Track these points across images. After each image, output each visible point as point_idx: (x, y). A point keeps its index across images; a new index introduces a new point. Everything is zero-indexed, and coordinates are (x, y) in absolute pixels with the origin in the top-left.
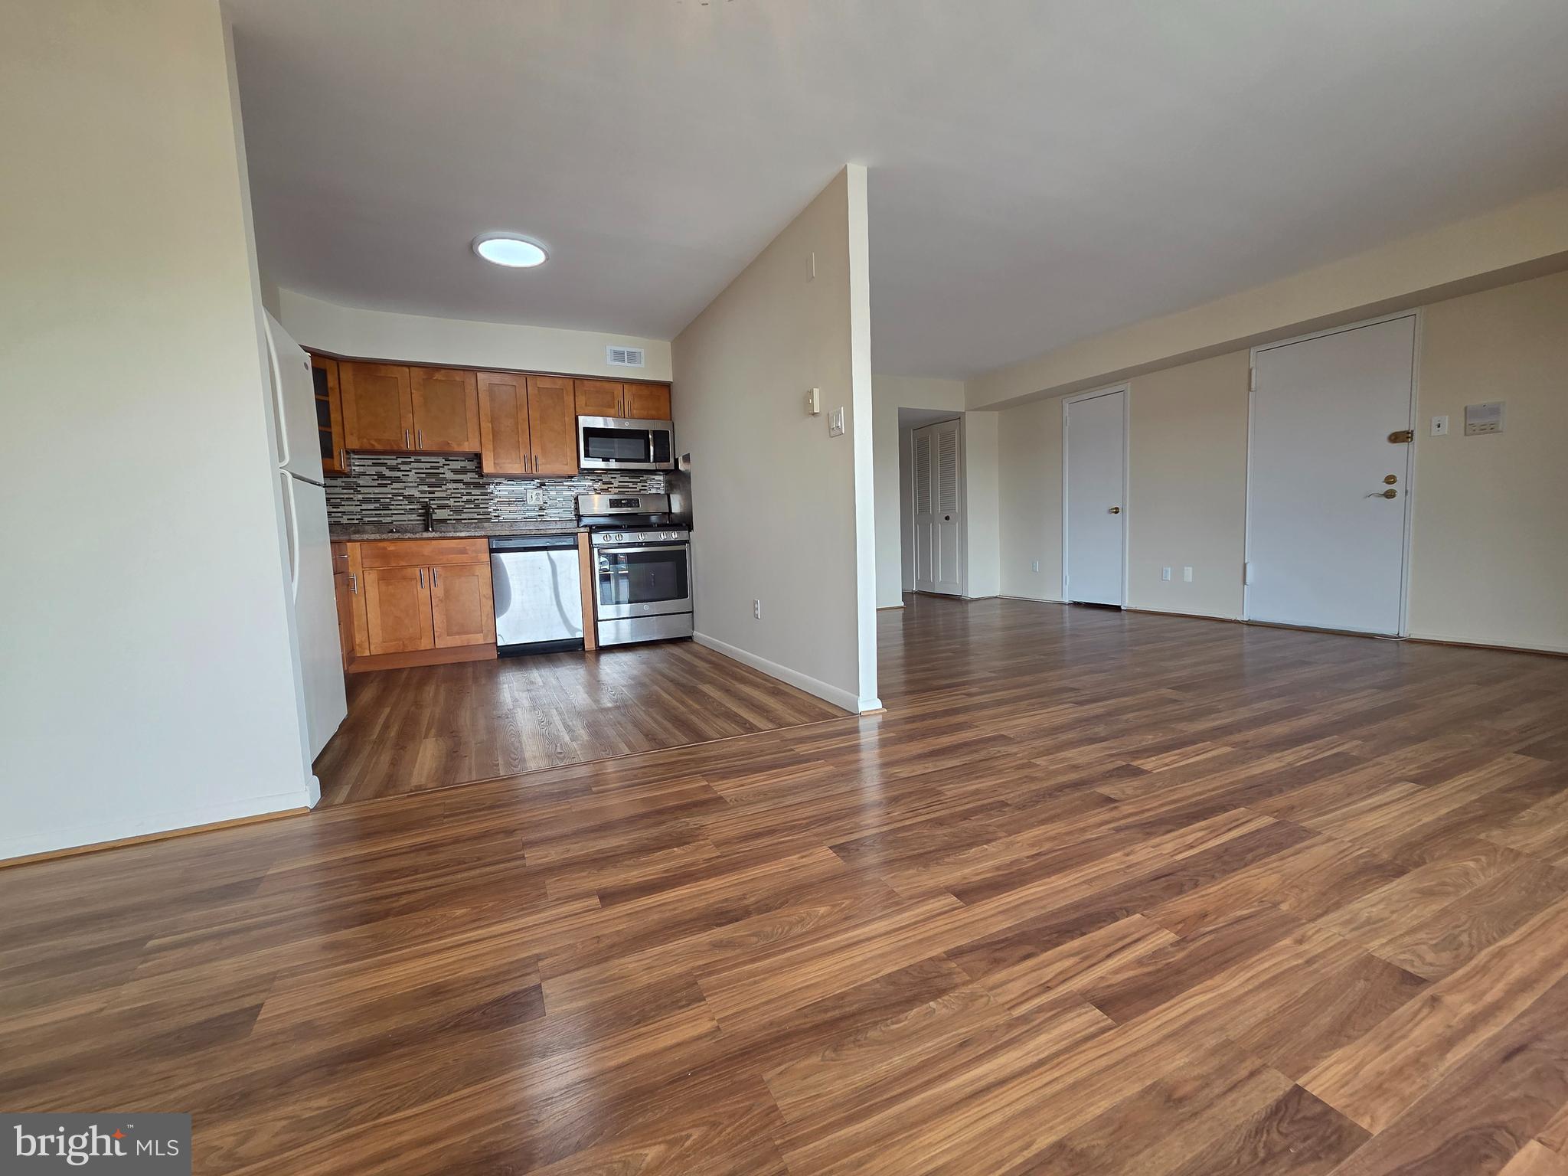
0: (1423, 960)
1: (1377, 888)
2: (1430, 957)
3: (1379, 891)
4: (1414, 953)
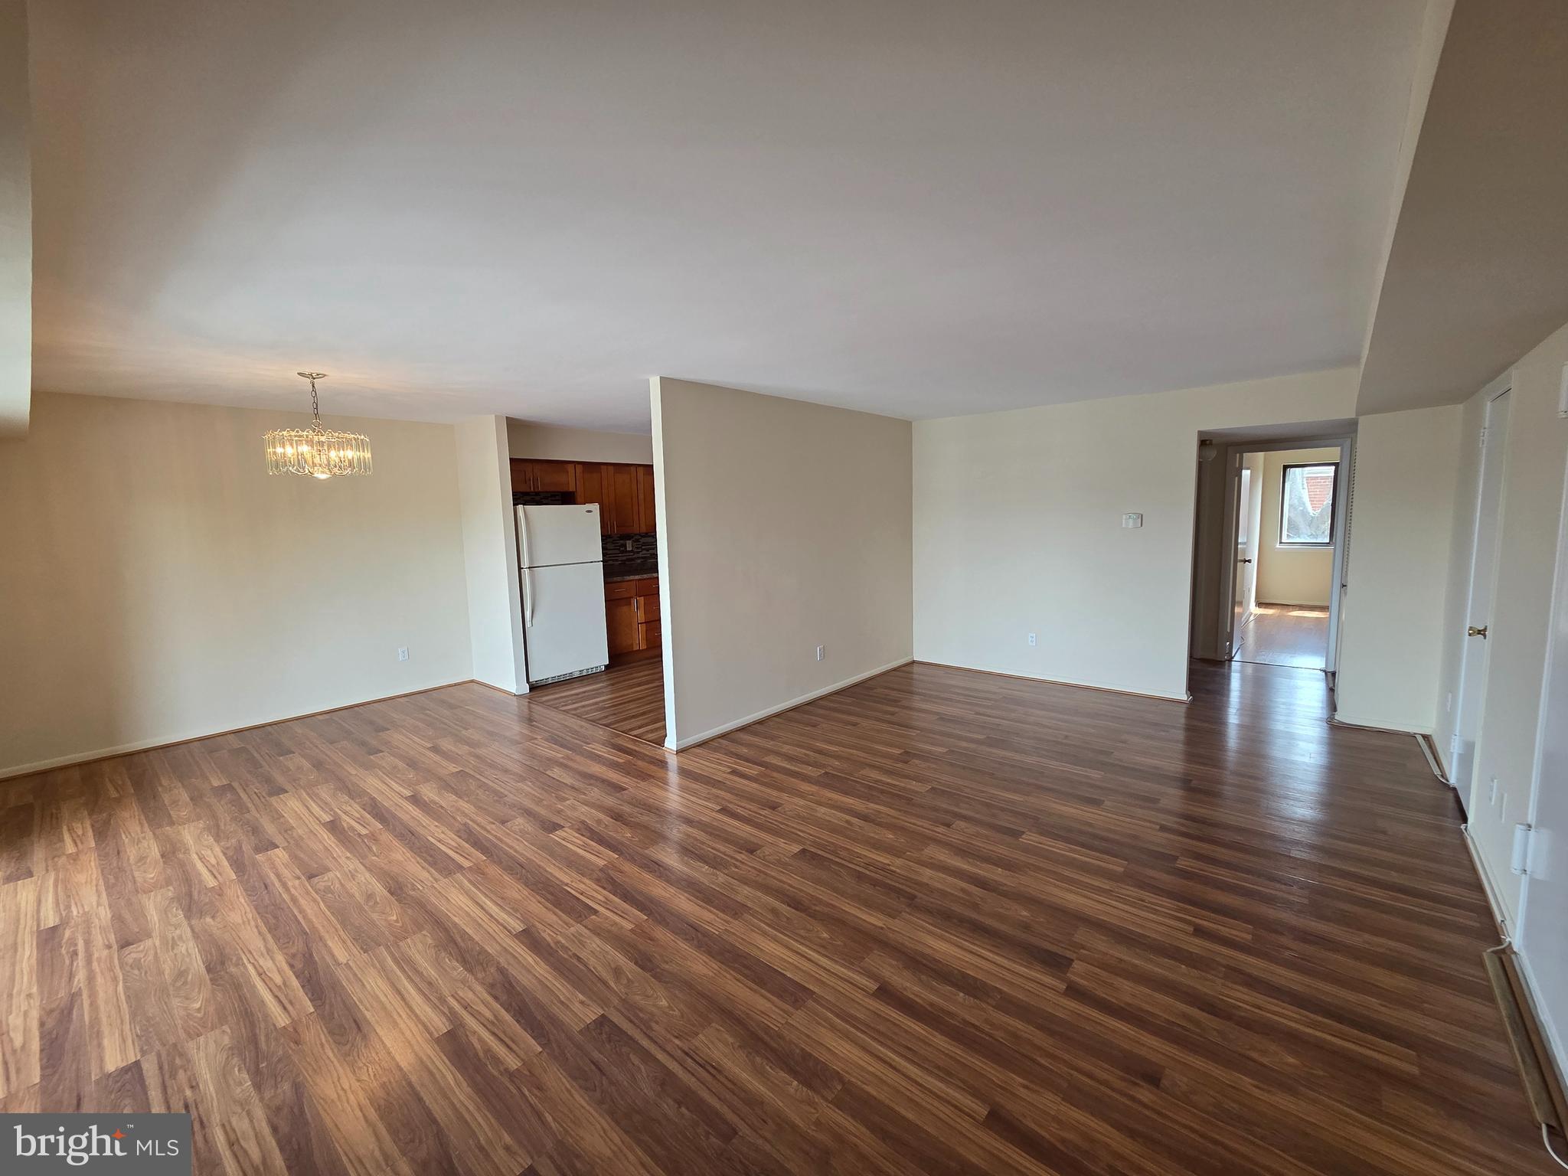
0: (133, 953)
1: (201, 956)
2: (134, 955)
3: (199, 958)
4: (142, 951)
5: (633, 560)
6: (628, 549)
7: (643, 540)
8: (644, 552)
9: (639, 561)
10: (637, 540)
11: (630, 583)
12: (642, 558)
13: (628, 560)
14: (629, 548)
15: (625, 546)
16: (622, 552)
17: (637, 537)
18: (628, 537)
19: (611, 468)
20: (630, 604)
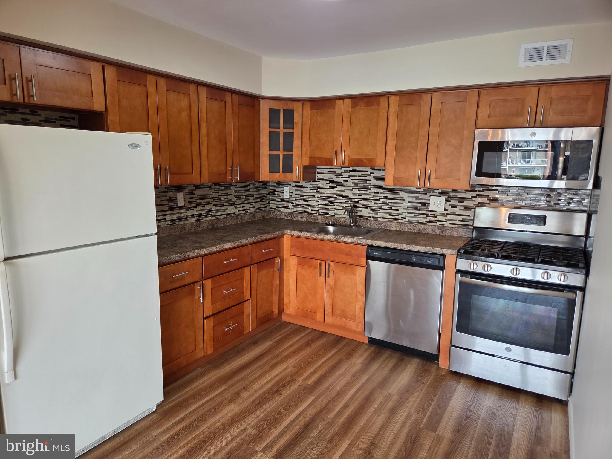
5: (185, 218)
6: (179, 205)
7: (198, 192)
8: (199, 208)
9: (192, 220)
10: (191, 193)
11: (193, 261)
12: (197, 215)
13: (179, 219)
14: (180, 203)
15: (175, 199)
16: (171, 209)
17: (191, 188)
18: (180, 188)
19: (162, 82)
20: (192, 293)
